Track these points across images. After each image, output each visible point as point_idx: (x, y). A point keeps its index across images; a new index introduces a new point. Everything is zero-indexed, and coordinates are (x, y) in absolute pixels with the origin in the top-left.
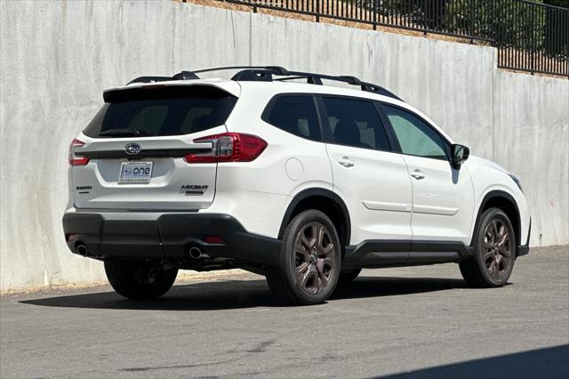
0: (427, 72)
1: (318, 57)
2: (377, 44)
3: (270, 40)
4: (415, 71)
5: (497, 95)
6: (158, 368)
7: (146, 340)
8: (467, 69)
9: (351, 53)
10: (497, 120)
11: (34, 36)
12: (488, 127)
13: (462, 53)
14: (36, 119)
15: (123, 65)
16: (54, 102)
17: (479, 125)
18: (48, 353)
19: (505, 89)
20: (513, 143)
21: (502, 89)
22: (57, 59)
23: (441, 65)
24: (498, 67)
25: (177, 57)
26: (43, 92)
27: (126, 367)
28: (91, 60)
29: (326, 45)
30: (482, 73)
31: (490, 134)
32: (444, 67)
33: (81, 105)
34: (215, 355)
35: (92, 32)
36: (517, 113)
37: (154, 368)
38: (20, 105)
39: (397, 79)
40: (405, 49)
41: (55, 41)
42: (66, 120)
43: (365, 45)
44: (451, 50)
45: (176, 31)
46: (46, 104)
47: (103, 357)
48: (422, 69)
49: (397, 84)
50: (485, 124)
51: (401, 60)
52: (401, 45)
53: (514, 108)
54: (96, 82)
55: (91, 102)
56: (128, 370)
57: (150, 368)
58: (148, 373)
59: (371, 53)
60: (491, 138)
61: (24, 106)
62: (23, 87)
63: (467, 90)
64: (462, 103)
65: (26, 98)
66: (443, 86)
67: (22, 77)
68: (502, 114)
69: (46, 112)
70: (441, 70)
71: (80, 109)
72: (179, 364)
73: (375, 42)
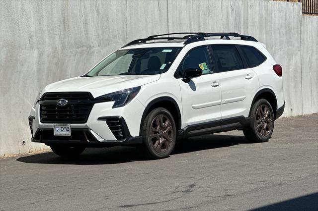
0: (264, 18)
1: (204, 14)
2: (236, 4)
3: (178, 6)
4: (257, 19)
5: (302, 28)
6: (138, 205)
7: (126, 185)
8: (286, 15)
9: (222, 11)
10: (302, 42)
11: (52, 12)
12: (298, 47)
13: (283, 7)
14: (54, 57)
15: (99, 25)
16: (64, 47)
17: (293, 46)
18: (76, 195)
19: (307, 25)
20: (312, 55)
21: (305, 26)
22: (64, 23)
23: (271, 14)
24: (303, 13)
25: (128, 18)
26: (57, 42)
27: (120, 205)
28: (82, 23)
29: (208, 7)
30: (294, 18)
31: (299, 51)
32: (273, 15)
33: (78, 48)
34: (166, 195)
35: (83, 8)
36: (314, 38)
37: (136, 205)
38: (46, 50)
39: (247, 24)
40: (251, 6)
41: (63, 14)
42: (70, 56)
43: (230, 6)
44: (277, 6)
45: (127, 4)
46: (59, 48)
47: (107, 198)
48: (261, 17)
49: (247, 26)
50: (296, 45)
51: (249, 13)
52: (249, 4)
53: (312, 35)
54: (85, 35)
55: (83, 46)
56: (122, 206)
57: (134, 205)
58: (133, 208)
59: (233, 10)
60: (299, 53)
61: (48, 50)
62: (47, 40)
63: (286, 26)
64: (283, 34)
65: (49, 46)
66: (273, 25)
67: (46, 34)
68: (305, 39)
69: (59, 53)
70: (271, 17)
71: (77, 50)
72: (149, 202)
73: (235, 4)
